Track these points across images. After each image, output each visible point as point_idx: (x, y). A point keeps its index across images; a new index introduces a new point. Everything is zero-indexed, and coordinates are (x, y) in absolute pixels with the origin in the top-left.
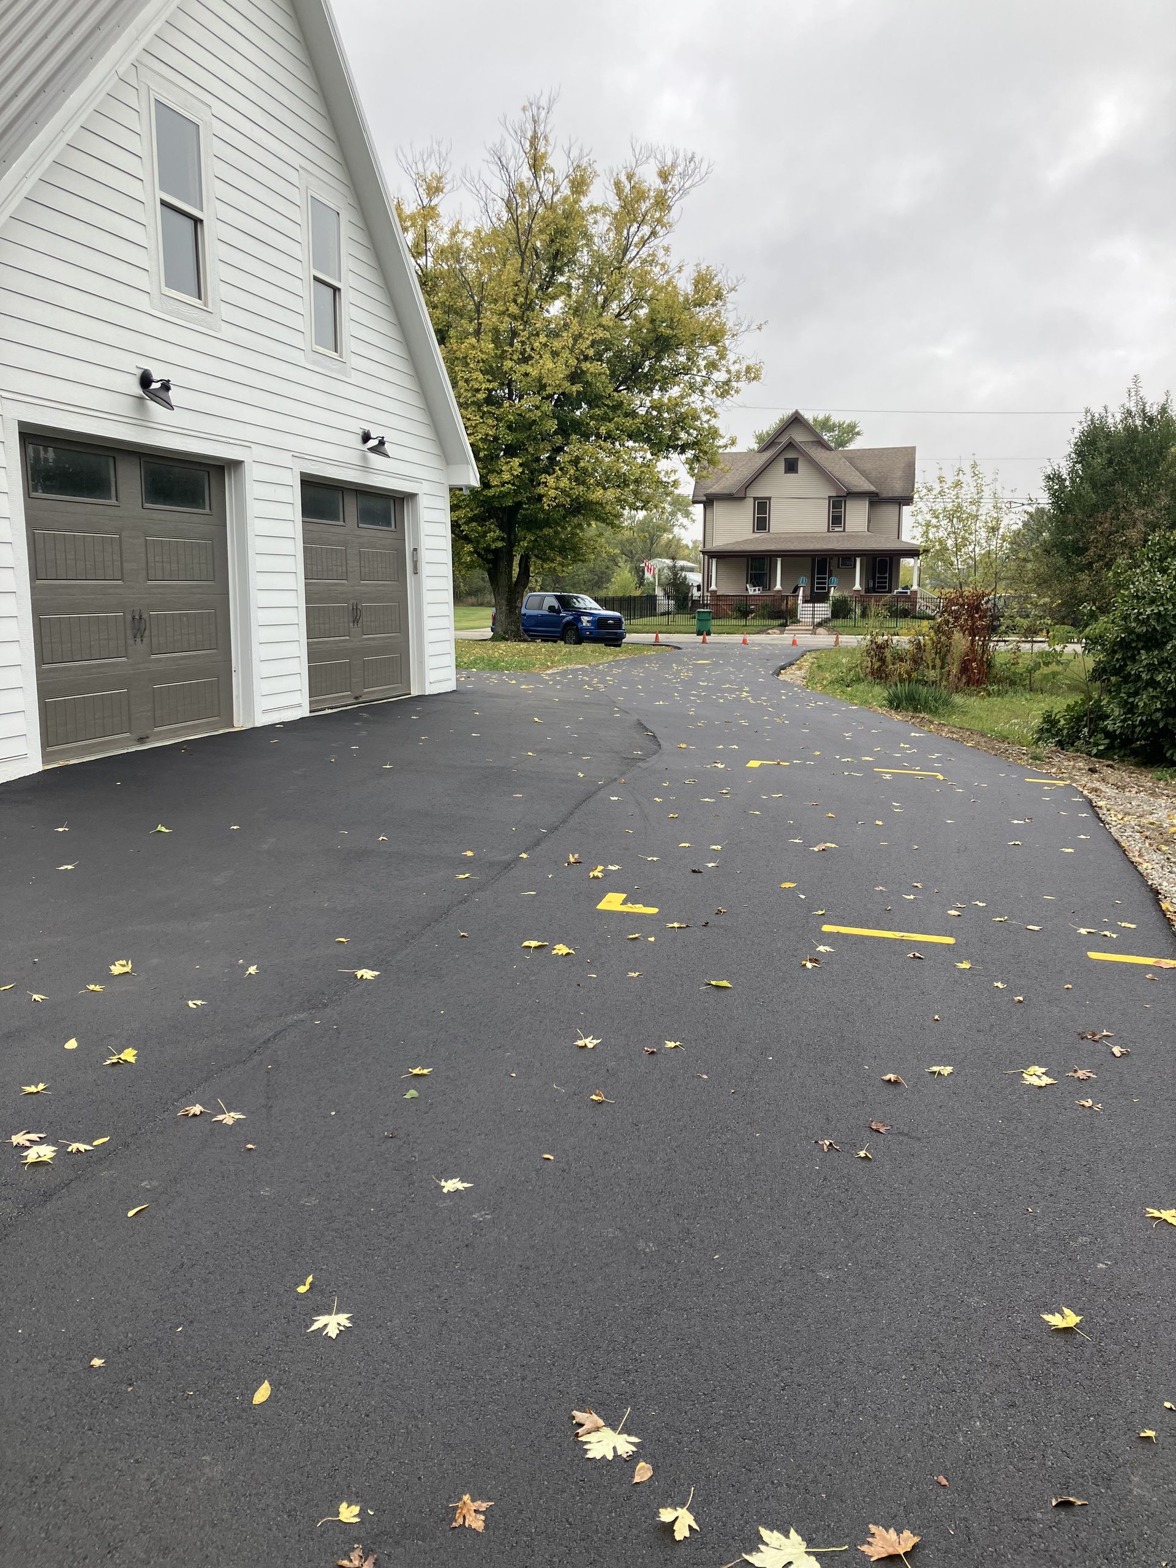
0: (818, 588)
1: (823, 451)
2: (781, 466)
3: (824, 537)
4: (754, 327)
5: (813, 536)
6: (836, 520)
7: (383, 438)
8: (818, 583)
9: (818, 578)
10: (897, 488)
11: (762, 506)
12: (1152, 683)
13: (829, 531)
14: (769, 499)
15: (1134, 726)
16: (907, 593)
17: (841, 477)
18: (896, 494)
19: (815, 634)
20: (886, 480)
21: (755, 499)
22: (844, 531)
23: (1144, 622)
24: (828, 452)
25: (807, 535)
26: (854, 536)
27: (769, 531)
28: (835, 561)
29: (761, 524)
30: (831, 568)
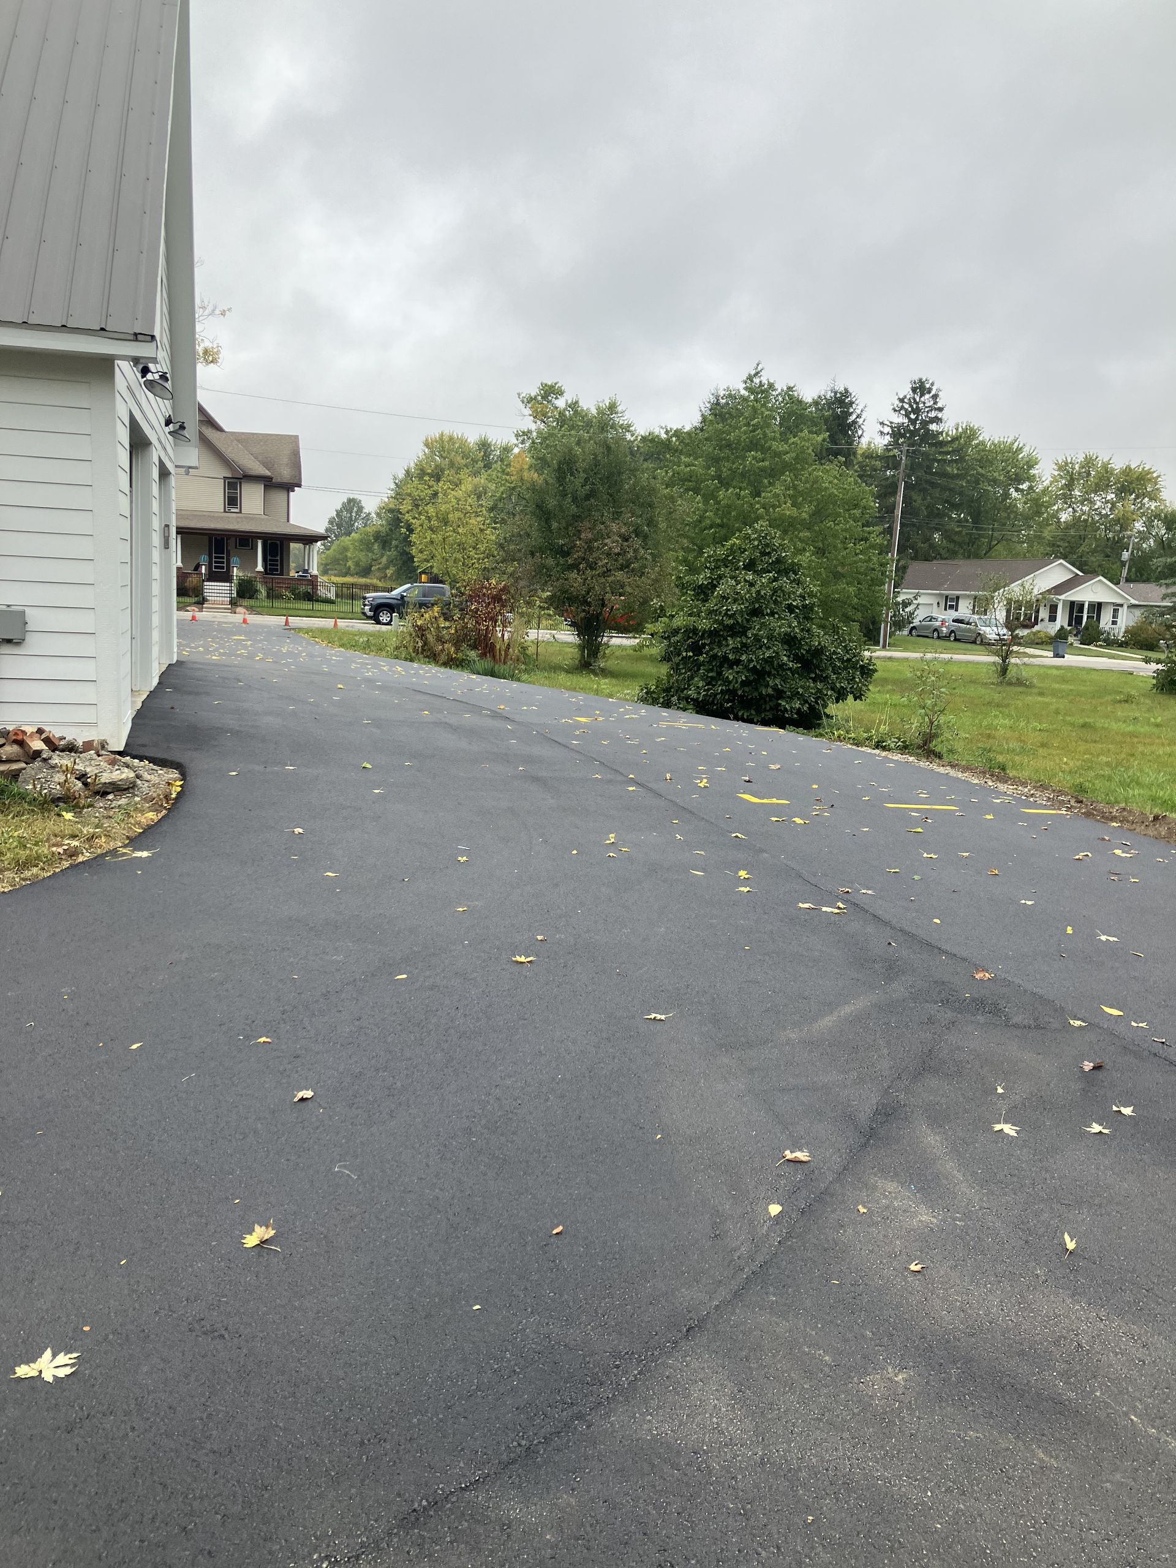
0: (216, 567)
1: (214, 431)
3: (222, 517)
4: (217, 312)
5: (211, 516)
6: (232, 501)
7: (183, 423)
8: (216, 562)
9: (216, 558)
10: (285, 474)
12: (738, 662)
13: (225, 512)
15: (715, 695)
16: (306, 576)
17: (236, 460)
18: (285, 481)
19: (235, 613)
20: (273, 465)
22: (240, 512)
23: (730, 617)
24: (219, 433)
25: (205, 514)
26: (250, 518)
28: (232, 541)
30: (229, 548)
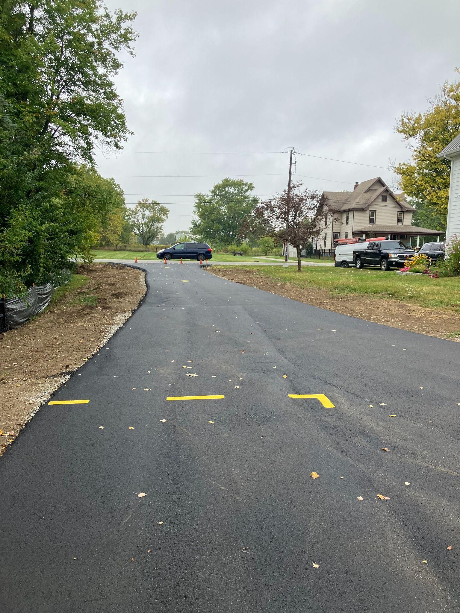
2: (380, 198)
3: (396, 227)
5: (393, 227)
6: (400, 221)
11: (373, 214)
13: (398, 225)
14: (376, 211)
21: (370, 211)
22: (403, 225)
25: (390, 226)
26: (406, 227)
27: (375, 224)
29: (372, 221)
